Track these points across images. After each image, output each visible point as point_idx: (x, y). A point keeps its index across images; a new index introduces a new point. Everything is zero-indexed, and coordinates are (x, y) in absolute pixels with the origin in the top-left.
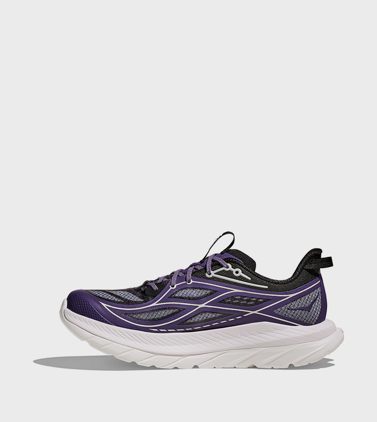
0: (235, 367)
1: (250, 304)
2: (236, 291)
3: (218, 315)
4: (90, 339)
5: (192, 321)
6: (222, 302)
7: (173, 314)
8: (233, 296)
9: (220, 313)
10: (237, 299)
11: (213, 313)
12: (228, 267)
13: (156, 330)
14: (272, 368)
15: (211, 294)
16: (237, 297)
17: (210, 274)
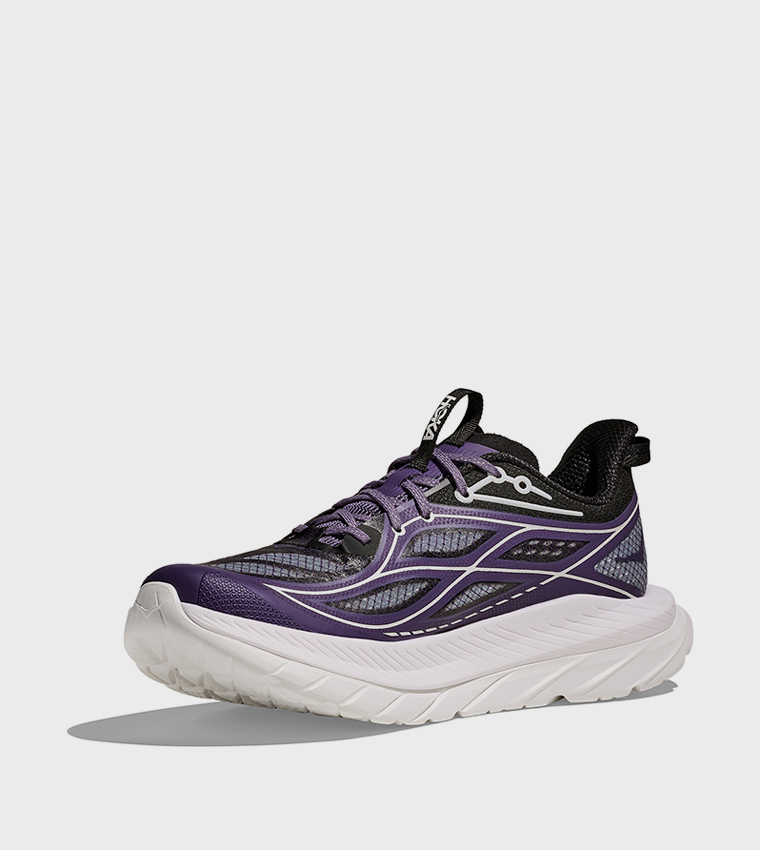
0: (524, 708)
1: (556, 557)
2: (529, 527)
3: (498, 587)
4: (280, 670)
5: (454, 607)
6: (505, 556)
7: (422, 593)
8: (524, 542)
9: (501, 583)
10: (533, 547)
11: (488, 583)
12: (499, 476)
13: (395, 634)
14: (599, 701)
15: (483, 540)
16: (531, 543)
17: (466, 495)
